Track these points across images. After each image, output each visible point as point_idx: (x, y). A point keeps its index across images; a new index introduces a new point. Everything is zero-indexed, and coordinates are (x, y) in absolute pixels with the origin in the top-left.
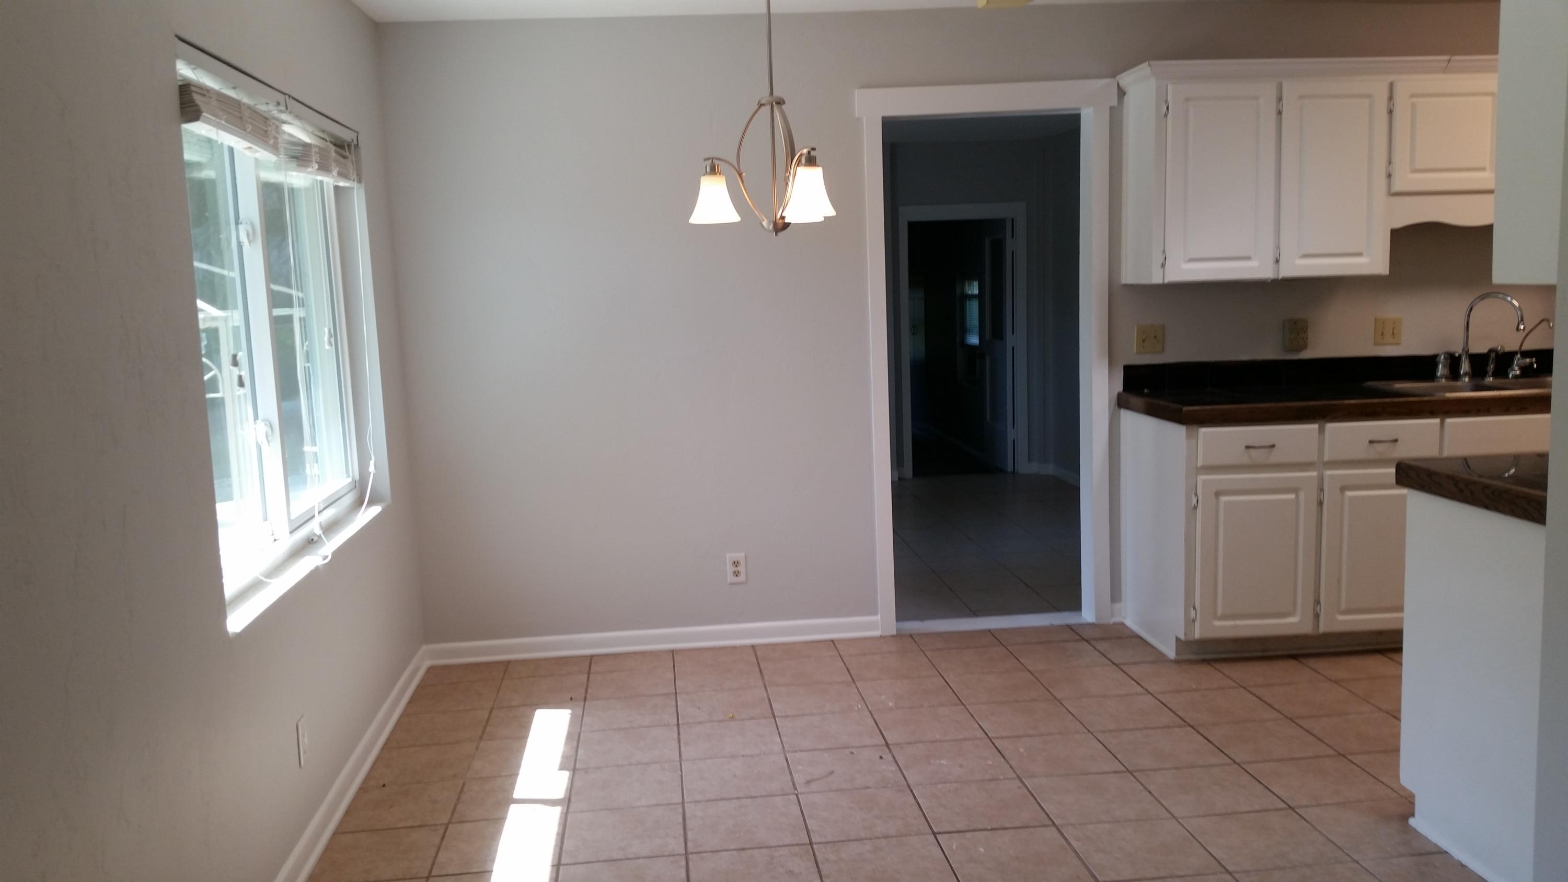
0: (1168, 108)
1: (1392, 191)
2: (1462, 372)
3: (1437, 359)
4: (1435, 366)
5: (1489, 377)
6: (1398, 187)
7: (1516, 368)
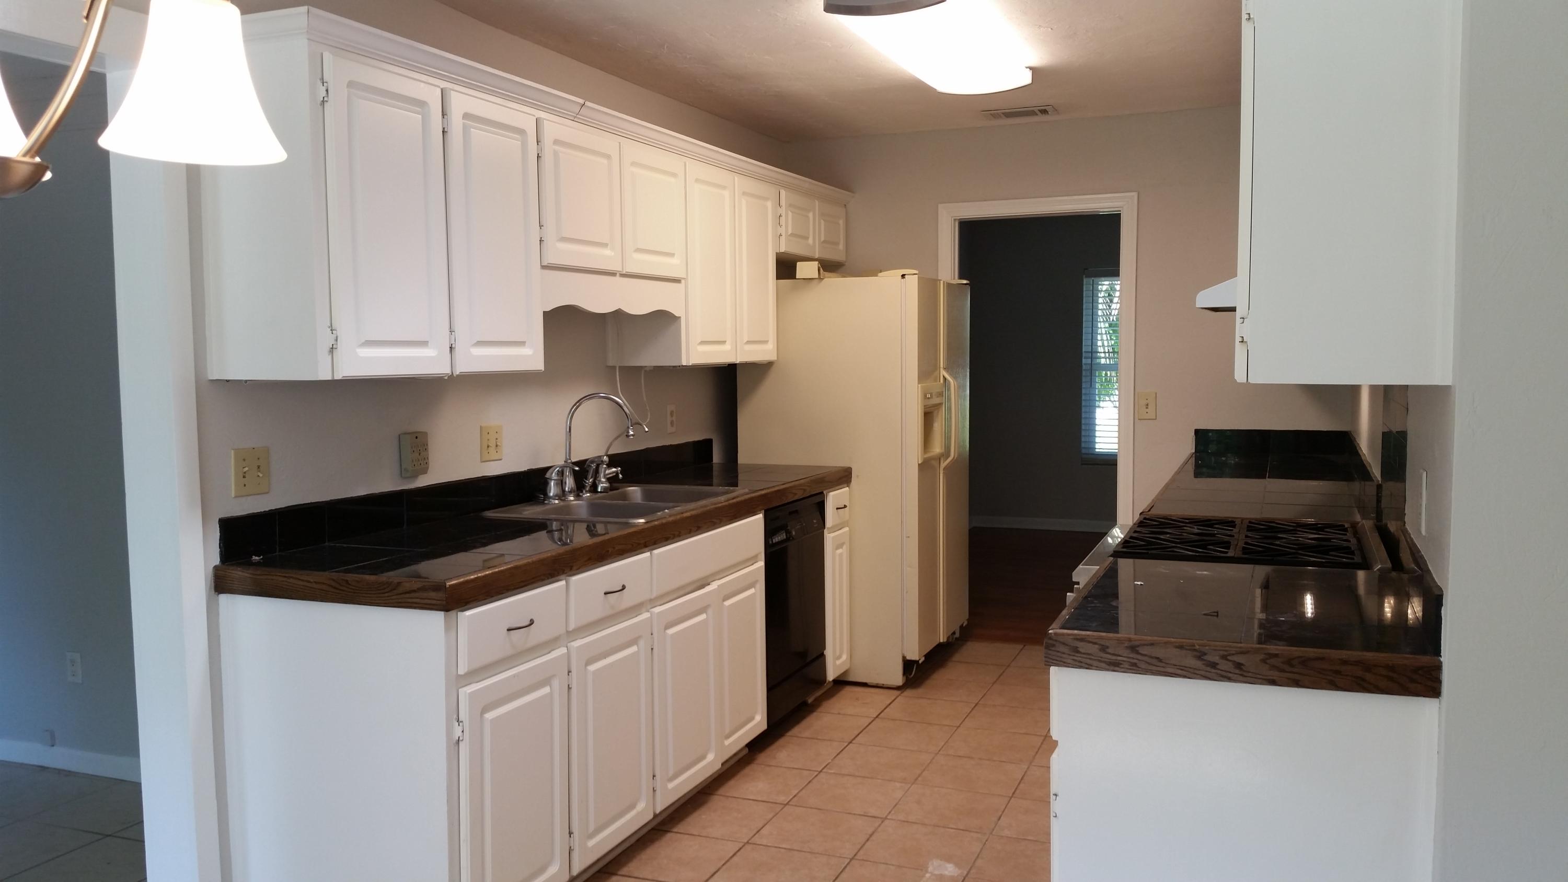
0: (327, 91)
1: (545, 264)
2: (567, 489)
3: (547, 475)
4: (546, 483)
5: (587, 492)
6: (551, 259)
7: (603, 480)
